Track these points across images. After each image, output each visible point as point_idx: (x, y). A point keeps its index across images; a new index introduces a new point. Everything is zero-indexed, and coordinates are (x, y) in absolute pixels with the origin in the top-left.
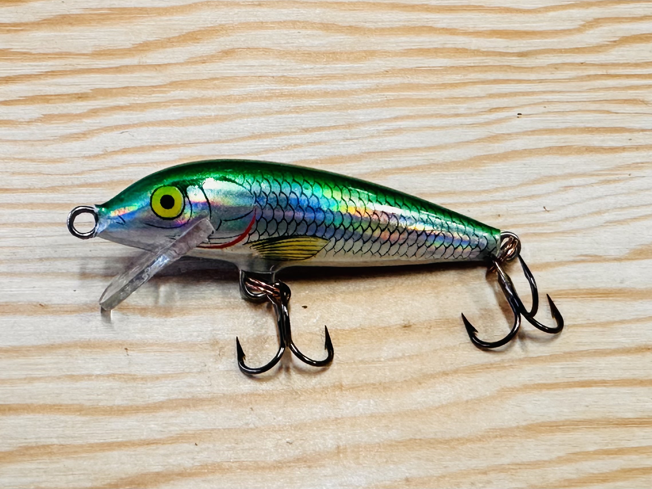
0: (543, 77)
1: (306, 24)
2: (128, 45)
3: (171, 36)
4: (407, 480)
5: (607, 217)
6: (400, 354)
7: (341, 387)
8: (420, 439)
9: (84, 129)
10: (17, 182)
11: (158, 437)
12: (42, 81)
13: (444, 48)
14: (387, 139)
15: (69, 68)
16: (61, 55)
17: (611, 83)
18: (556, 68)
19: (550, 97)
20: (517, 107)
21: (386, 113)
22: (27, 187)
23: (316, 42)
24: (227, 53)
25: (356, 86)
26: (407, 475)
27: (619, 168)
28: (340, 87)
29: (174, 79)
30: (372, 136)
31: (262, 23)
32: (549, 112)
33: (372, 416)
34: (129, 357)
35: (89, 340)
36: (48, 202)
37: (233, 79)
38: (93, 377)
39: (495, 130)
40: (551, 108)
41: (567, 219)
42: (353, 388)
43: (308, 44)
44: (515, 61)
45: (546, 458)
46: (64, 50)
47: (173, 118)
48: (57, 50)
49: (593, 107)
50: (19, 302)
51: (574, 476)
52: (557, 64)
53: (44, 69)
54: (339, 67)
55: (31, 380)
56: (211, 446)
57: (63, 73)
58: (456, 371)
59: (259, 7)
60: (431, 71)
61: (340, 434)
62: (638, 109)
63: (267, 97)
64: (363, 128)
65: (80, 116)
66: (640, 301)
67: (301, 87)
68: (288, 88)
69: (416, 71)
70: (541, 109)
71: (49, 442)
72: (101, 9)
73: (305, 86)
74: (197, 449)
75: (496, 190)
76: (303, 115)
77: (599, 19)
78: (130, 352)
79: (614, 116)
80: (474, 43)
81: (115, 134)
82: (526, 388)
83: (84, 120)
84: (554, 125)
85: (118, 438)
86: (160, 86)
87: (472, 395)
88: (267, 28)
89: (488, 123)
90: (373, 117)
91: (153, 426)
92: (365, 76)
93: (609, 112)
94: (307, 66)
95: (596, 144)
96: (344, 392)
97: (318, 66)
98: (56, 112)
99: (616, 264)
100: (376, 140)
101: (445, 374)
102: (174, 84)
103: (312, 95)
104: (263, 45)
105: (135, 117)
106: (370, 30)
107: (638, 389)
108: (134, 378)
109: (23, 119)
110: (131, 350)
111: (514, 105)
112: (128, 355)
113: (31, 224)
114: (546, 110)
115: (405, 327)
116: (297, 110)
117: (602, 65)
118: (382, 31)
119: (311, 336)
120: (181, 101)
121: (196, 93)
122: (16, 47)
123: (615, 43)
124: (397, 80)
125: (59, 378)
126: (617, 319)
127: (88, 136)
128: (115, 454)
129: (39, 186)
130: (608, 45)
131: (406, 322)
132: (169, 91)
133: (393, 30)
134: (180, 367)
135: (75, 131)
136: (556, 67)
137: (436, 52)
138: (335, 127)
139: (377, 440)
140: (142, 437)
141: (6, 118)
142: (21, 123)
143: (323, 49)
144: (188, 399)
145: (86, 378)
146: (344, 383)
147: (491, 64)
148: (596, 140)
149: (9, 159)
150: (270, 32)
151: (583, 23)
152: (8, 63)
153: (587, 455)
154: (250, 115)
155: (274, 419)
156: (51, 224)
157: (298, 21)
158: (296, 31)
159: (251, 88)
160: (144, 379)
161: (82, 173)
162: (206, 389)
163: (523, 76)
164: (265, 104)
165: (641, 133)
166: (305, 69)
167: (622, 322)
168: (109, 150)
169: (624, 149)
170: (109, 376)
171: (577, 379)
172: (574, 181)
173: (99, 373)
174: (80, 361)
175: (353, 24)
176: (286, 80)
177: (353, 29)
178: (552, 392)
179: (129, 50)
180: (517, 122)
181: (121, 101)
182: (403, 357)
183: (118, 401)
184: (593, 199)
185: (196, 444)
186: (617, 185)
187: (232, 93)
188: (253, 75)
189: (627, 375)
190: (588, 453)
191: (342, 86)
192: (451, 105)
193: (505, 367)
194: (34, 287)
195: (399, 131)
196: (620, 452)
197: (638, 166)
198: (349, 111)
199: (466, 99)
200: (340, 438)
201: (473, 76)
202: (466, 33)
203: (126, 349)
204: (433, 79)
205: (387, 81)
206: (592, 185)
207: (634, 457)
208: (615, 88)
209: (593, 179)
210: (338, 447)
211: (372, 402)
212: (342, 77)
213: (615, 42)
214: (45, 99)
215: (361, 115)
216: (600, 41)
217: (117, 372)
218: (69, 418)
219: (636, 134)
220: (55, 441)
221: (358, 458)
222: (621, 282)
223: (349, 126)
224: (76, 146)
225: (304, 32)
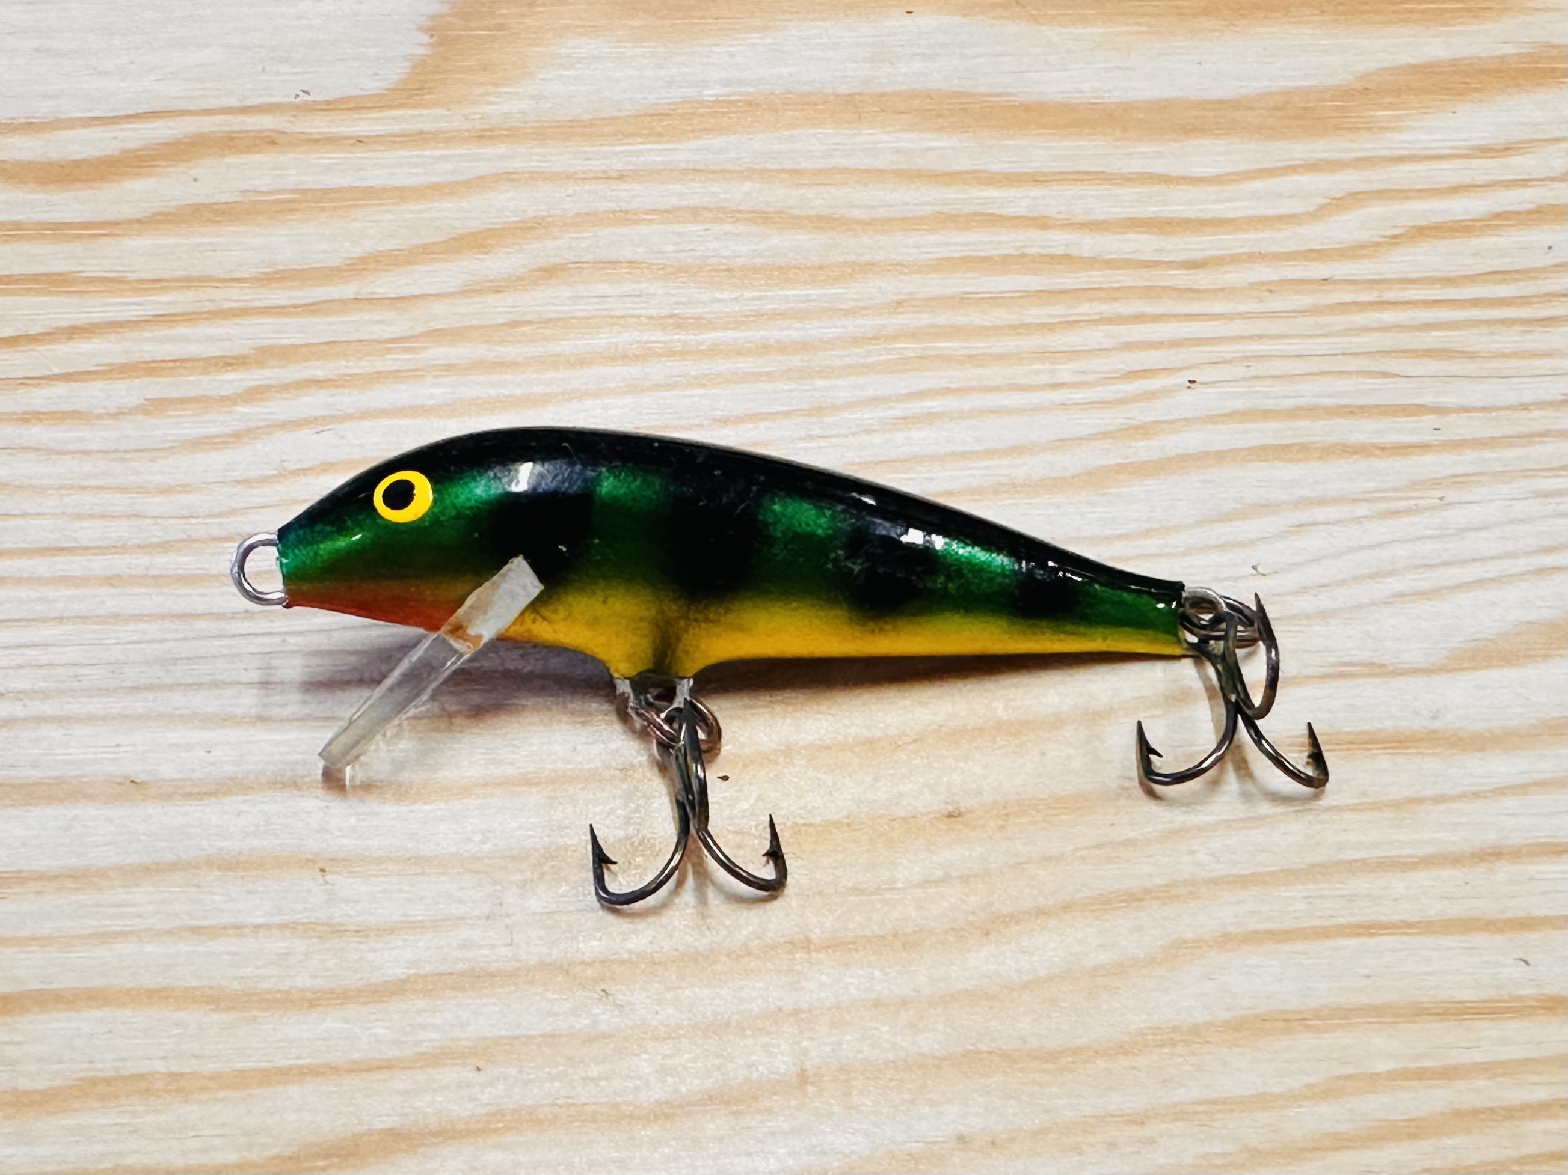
0: (1242, 308)
1: (724, 213)
2: (335, 261)
3: (427, 240)
4: (961, 1139)
5: (1394, 585)
6: (939, 874)
7: (806, 945)
8: (990, 1053)
9: (239, 426)
10: (88, 532)
11: (394, 1053)
12: (147, 334)
13: (1023, 255)
14: (899, 437)
15: (208, 306)
16: (188, 282)
17: (1389, 317)
18: (1271, 291)
19: (1257, 347)
20: (1188, 368)
21: (899, 384)
22: (107, 543)
23: (743, 249)
24: (550, 272)
25: (833, 332)
26: (961, 1128)
27: (1414, 485)
28: (795, 335)
29: (434, 325)
30: (869, 431)
31: (626, 212)
32: (1256, 377)
33: (877, 1004)
34: (329, 887)
35: (239, 854)
36: (154, 572)
37: (563, 323)
38: (247, 931)
39: (1139, 414)
40: (1260, 369)
41: (1304, 590)
42: (834, 945)
43: (725, 253)
44: (1180, 278)
45: (1277, 1090)
46: (194, 273)
47: (432, 402)
48: (181, 273)
49: (1354, 364)
50: (84, 776)
51: (1343, 1128)
52: (1271, 282)
53: (150, 311)
54: (793, 294)
55: (106, 937)
56: (513, 1071)
57: (191, 317)
58: (1067, 908)
59: (617, 182)
60: (994, 300)
61: (805, 1044)
62: (1452, 367)
63: (637, 357)
64: (846, 415)
65: (229, 400)
66: (1479, 755)
67: (710, 337)
68: (679, 338)
69: (964, 300)
70: (1239, 371)
71: (142, 1067)
72: (278, 192)
73: (720, 334)
74: (481, 1078)
75: (1147, 533)
76: (714, 391)
77: (1357, 193)
78: (329, 878)
79: (1402, 383)
80: (1088, 244)
81: (305, 434)
82: (1226, 940)
83: (239, 409)
84: (1269, 403)
85: (299, 1057)
86: (403, 339)
87: (1103, 957)
88: (637, 222)
89: (1122, 402)
90: (871, 392)
91: (380, 1031)
92: (850, 312)
93: (1385, 375)
94: (725, 295)
95: (1362, 438)
96: (814, 955)
97: (748, 294)
98: (177, 394)
99: (1421, 680)
100: (877, 439)
101: (1041, 912)
102: (436, 335)
103: (737, 351)
104: (629, 256)
105: (347, 400)
106: (858, 222)
107: (1480, 939)
108: (339, 931)
109: (105, 408)
110: (331, 873)
111: (1179, 364)
112: (327, 883)
113: (116, 617)
114: (1252, 372)
115: (950, 816)
116: (703, 381)
117: (1372, 283)
118: (885, 224)
119: (738, 838)
120: (449, 367)
121: (482, 351)
122: (93, 267)
123: (1396, 240)
124: (924, 320)
125: (170, 932)
126: (1429, 792)
127: (245, 440)
128: (295, 1091)
129: (136, 541)
130: (1377, 244)
131: (950, 808)
132: (424, 348)
133: (909, 223)
134: (442, 906)
135: (213, 430)
136: (1271, 288)
137: (1004, 263)
138: (787, 414)
139: (891, 1056)
140: (356, 1056)
141: (66, 407)
142: (99, 417)
143: (758, 261)
144: (462, 974)
145: (231, 932)
146: (812, 936)
147: (1125, 284)
148: (1363, 431)
149: (72, 487)
150: (643, 229)
151: (1323, 201)
152: (75, 300)
153: (1373, 1081)
154: (597, 394)
155: (657, 1013)
156: (162, 617)
157: (705, 208)
158: (700, 227)
159: (603, 340)
160: (361, 932)
161: (232, 512)
162: (503, 951)
163: (1197, 307)
164: (634, 371)
165: (1463, 415)
166: (720, 301)
167: (1440, 799)
168: (292, 466)
169: (1424, 447)
170: (283, 926)
171: (1342, 921)
172: (1320, 514)
173: (260, 921)
174: (217, 898)
175: (825, 212)
176: (679, 323)
177: (822, 222)
178: (1286, 947)
179: (338, 269)
180: (1188, 397)
181: (318, 370)
182: (946, 879)
183: (302, 981)
184: (1362, 548)
185: (478, 1069)
186: (1415, 519)
187: (558, 349)
188: (605, 313)
189: (1455, 910)
190: (1375, 1077)
191: (801, 333)
192: (1038, 367)
193: (1177, 896)
194: (118, 745)
195: (929, 418)
196: (1448, 1074)
197: (1459, 481)
198: (819, 383)
199: (1074, 354)
200: (805, 1053)
201: (1086, 309)
202: (1070, 225)
203: (322, 870)
204: (1002, 316)
205: (900, 320)
206: (1358, 520)
207: (1482, 1083)
208: (1399, 327)
209: (1362, 510)
210: (803, 1071)
211: (877, 974)
212: (802, 315)
213: (1395, 237)
214: (153, 368)
215: (843, 390)
216: (1364, 236)
217: (301, 918)
218: (191, 1017)
219: (1452, 417)
220: (160, 1066)
221: (847, 1095)
222: (1434, 718)
223: (820, 410)
224: (217, 460)
225: (717, 228)
